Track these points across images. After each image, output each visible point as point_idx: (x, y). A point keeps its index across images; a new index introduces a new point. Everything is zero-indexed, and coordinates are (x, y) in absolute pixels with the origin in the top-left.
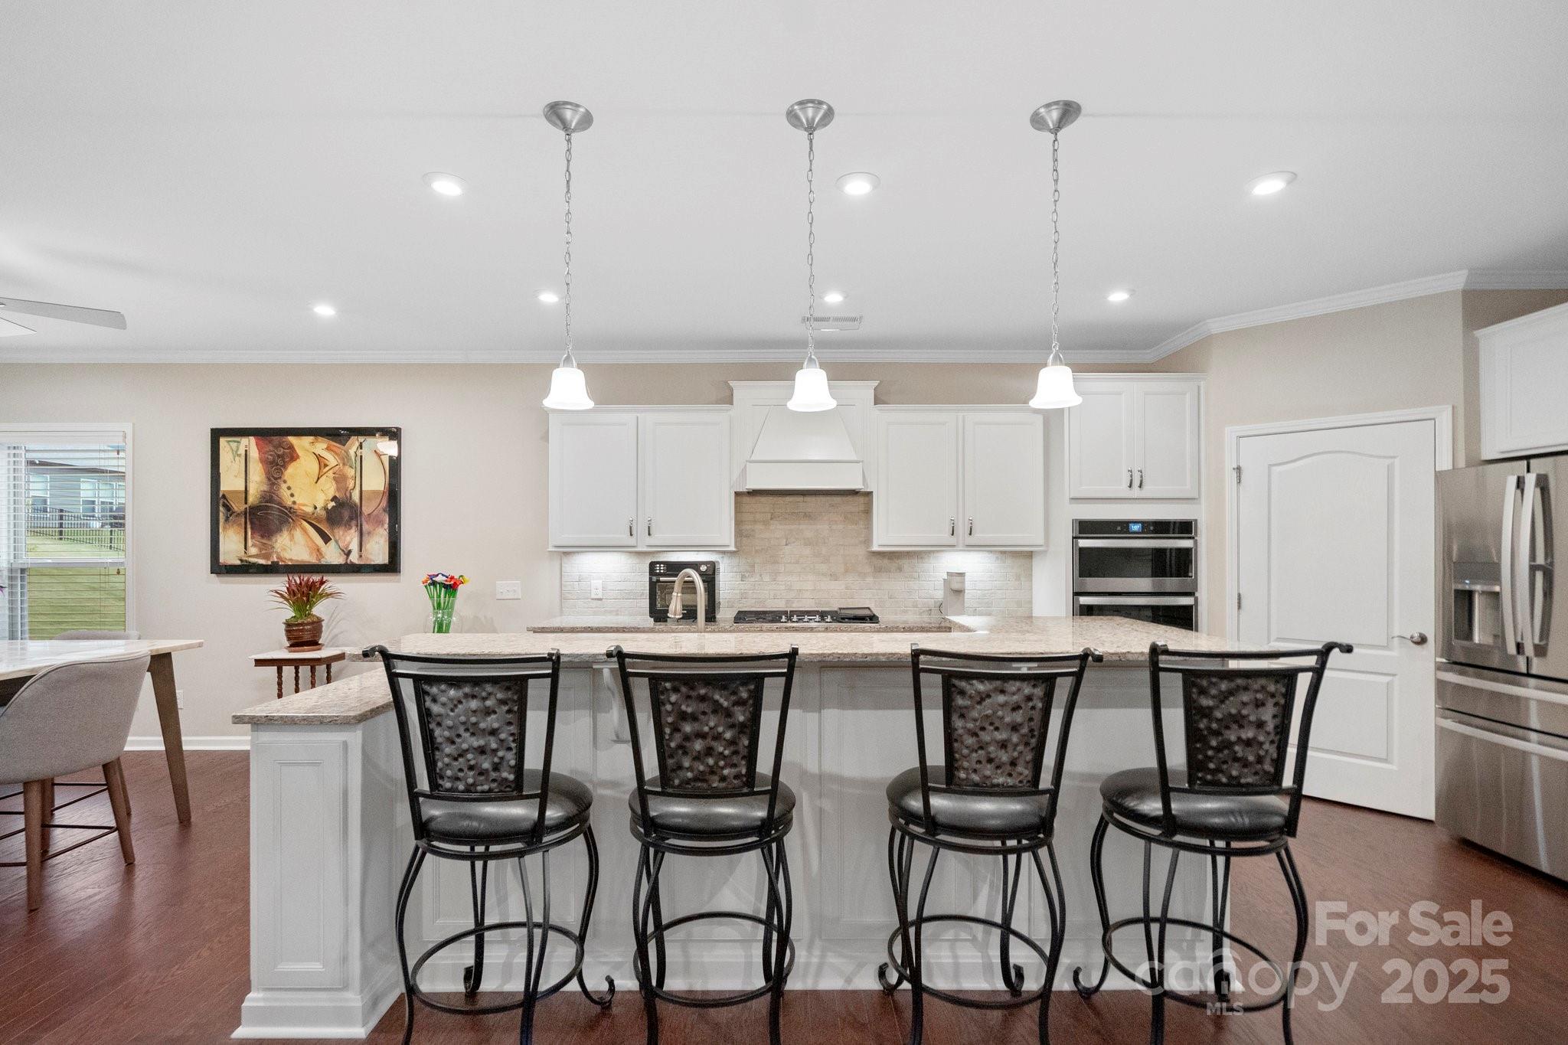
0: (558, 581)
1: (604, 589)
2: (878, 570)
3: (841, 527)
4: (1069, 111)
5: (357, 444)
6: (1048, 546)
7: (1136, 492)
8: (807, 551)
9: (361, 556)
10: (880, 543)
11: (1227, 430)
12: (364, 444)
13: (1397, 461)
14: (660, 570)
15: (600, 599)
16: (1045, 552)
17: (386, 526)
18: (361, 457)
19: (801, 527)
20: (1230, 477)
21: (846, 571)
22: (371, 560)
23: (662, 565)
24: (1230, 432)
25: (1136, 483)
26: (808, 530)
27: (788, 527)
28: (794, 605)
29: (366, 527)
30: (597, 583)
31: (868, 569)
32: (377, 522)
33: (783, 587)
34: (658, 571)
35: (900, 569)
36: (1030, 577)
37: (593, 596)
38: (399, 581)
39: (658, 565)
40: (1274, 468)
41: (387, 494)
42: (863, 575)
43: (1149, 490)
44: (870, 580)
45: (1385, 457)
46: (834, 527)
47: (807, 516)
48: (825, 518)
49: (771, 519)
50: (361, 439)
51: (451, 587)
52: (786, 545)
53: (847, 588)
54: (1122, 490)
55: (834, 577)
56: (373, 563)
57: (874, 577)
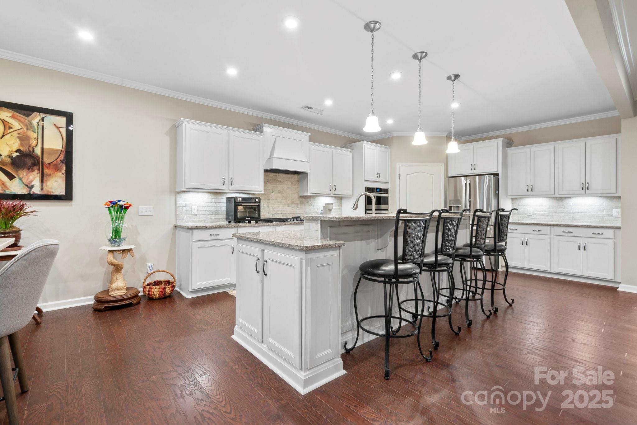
0: (174, 206)
1: (198, 210)
2: (302, 203)
3: (290, 186)
4: (457, 77)
5: (39, 118)
6: (352, 195)
7: (378, 180)
8: (280, 195)
9: (42, 189)
10: (311, 192)
11: (397, 164)
12: (45, 119)
13: (434, 175)
14: (239, 200)
15: (196, 215)
16: (351, 197)
17: (64, 171)
18: (43, 127)
19: (278, 185)
20: (398, 177)
21: (292, 203)
22: (51, 192)
23: (240, 198)
24: (398, 164)
25: (378, 177)
26: (280, 187)
27: (273, 185)
28: (275, 216)
29: (46, 171)
30: (195, 207)
31: (298, 202)
32: (56, 169)
33: (271, 209)
34: (238, 201)
35: (308, 203)
36: (341, 206)
37: (193, 214)
38: (71, 206)
39: (238, 198)
40: (408, 175)
41: (64, 152)
42: (297, 205)
43: (381, 179)
44: (299, 206)
45: (431, 174)
46: (288, 186)
47: (280, 181)
48: (285, 183)
49: (267, 182)
50: (43, 115)
51: (124, 208)
52: (273, 192)
53: (292, 210)
54: (375, 179)
55: (288, 205)
56: (52, 194)
57: (300, 205)
